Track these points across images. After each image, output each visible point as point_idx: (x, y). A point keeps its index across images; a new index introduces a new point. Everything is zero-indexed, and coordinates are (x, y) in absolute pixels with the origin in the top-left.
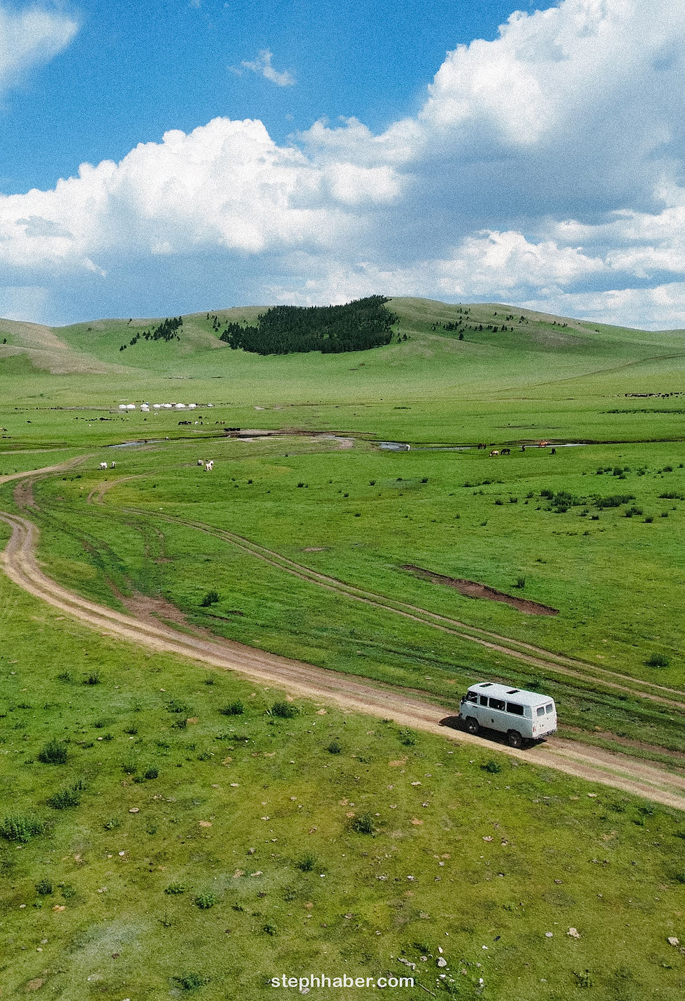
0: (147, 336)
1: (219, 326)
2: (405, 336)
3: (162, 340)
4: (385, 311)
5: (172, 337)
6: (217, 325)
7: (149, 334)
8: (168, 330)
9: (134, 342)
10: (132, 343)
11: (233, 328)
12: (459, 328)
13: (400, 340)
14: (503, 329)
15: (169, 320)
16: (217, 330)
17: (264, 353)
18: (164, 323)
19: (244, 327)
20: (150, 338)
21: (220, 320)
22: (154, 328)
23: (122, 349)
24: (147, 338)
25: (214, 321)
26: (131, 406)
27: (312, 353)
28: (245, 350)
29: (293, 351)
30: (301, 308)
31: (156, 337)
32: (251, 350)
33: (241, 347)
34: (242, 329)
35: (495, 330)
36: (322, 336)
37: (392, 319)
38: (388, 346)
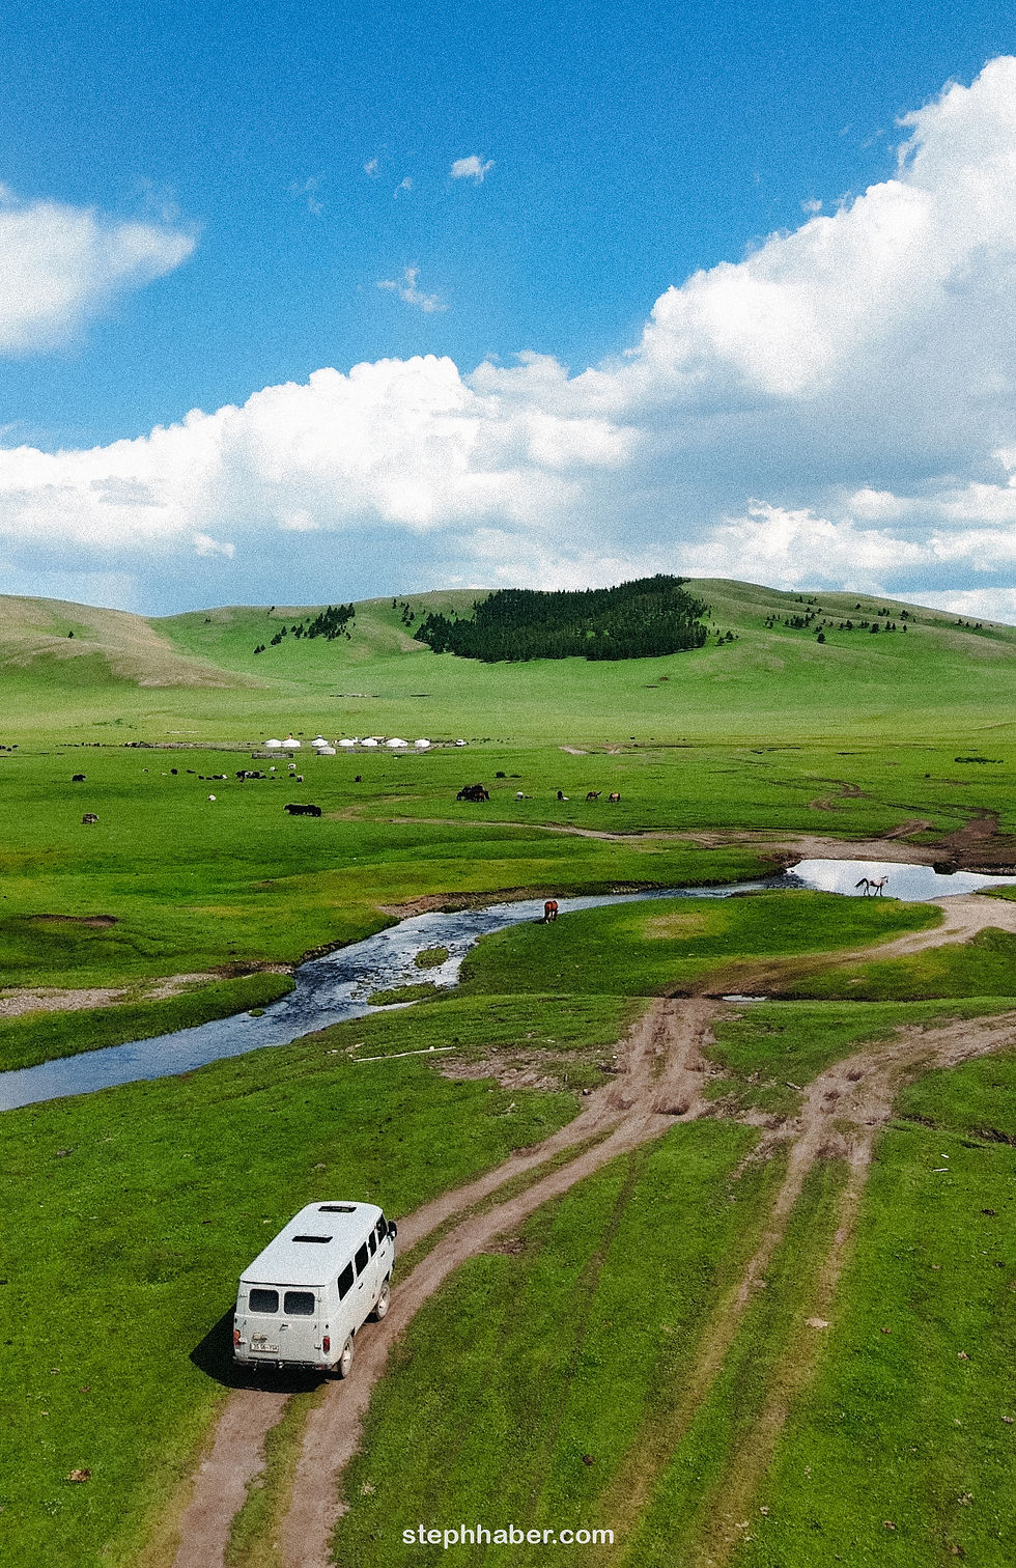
0: (298, 632)
1: (412, 617)
2: (729, 634)
3: (321, 638)
4: (684, 597)
5: (338, 634)
6: (408, 617)
7: (301, 629)
8: (331, 622)
9: (277, 641)
10: (274, 643)
11: (435, 622)
12: (813, 625)
13: (721, 642)
14: (888, 627)
15: (333, 609)
16: (408, 624)
17: (489, 658)
18: (325, 613)
19: (453, 620)
20: (302, 635)
21: (414, 609)
22: (308, 620)
23: (258, 651)
24: (298, 635)
25: (402, 611)
26: (292, 743)
27: (571, 659)
28: (457, 654)
29: (539, 656)
30: (541, 593)
31: (312, 634)
32: (467, 655)
33: (448, 650)
34: (449, 623)
35: (875, 629)
36: (583, 634)
37: (697, 610)
38: (700, 650)
